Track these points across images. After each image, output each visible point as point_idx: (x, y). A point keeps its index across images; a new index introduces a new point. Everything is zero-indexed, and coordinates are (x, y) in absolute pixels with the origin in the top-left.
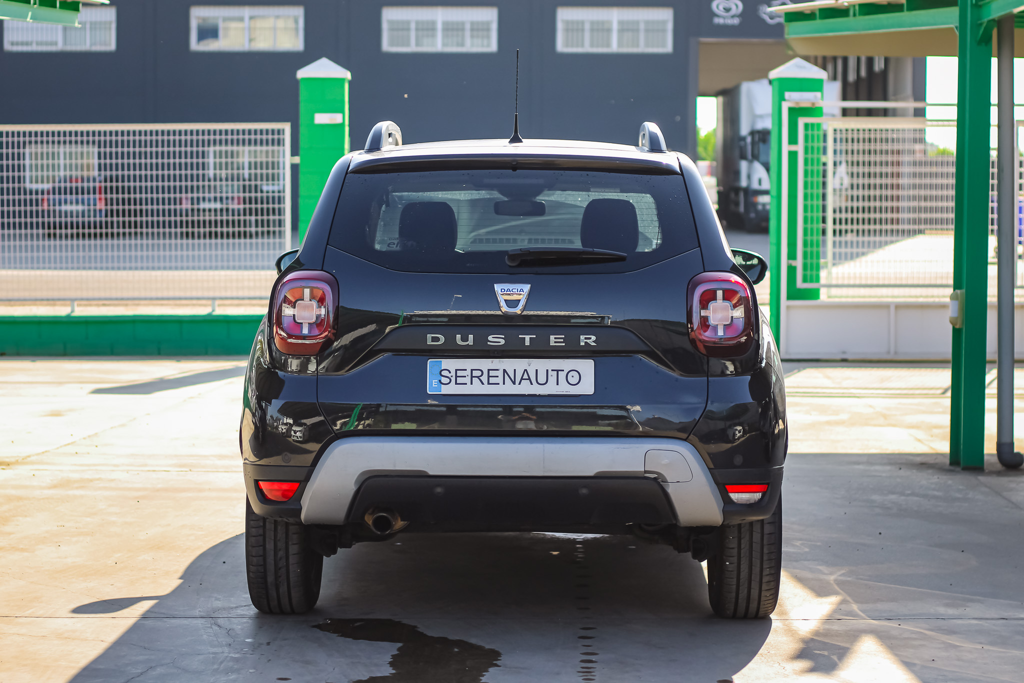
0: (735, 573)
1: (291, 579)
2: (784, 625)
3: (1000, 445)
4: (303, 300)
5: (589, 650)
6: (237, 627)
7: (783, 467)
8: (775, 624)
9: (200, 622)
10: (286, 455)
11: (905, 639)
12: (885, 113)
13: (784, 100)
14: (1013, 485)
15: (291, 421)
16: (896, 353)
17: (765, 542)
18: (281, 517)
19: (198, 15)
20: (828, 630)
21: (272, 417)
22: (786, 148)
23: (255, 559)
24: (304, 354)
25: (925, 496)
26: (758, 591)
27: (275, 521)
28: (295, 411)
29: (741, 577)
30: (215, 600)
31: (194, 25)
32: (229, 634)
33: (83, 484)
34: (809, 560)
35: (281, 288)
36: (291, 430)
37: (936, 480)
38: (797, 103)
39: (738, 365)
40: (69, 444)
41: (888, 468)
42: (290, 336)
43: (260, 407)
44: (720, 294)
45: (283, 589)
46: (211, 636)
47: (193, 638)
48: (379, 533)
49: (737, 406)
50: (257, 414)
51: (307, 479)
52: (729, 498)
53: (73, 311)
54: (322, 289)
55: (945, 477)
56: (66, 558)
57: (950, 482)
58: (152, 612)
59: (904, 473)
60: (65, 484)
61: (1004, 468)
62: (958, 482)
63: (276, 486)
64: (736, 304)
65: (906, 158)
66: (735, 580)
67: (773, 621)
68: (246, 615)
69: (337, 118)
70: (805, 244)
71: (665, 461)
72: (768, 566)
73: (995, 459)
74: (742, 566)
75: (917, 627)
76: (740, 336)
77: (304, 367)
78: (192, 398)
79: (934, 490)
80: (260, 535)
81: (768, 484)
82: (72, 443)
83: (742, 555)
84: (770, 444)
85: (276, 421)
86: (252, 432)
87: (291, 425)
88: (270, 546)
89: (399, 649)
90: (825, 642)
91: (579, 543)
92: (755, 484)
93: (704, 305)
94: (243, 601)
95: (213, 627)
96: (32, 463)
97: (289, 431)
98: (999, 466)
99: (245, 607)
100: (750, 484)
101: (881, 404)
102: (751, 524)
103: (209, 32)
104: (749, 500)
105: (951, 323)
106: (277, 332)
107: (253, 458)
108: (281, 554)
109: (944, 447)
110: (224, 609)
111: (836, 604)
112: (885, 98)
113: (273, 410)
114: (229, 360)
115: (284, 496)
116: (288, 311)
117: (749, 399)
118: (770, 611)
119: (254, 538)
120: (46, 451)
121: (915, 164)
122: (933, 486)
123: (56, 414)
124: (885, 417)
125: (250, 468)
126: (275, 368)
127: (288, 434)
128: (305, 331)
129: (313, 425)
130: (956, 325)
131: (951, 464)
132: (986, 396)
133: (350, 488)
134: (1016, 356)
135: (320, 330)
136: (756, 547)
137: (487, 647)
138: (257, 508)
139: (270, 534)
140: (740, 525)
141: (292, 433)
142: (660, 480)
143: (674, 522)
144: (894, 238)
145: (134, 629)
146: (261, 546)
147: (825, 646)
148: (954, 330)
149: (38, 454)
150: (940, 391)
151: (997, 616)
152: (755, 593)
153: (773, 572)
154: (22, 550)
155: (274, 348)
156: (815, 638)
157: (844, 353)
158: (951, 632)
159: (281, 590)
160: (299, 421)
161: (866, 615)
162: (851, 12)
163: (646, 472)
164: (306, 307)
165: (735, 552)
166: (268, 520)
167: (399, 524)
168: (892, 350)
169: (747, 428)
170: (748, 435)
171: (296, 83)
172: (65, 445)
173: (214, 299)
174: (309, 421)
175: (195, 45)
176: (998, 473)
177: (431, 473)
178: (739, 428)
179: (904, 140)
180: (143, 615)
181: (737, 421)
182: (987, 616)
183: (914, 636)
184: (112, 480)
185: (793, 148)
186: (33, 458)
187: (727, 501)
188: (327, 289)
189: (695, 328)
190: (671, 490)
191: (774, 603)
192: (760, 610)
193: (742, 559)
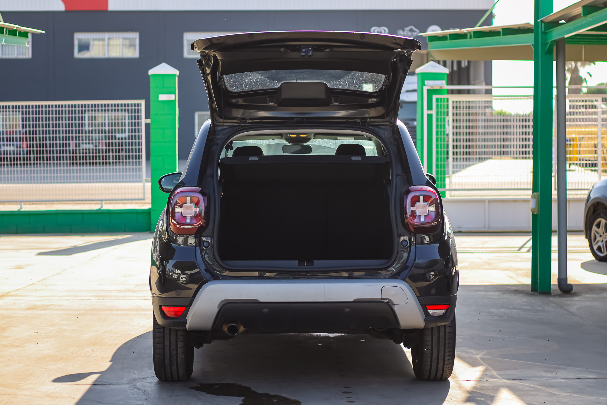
0: (430, 355)
1: (179, 362)
2: (457, 384)
3: (559, 280)
4: (186, 203)
5: (350, 399)
6: (149, 389)
7: (456, 295)
8: (452, 384)
9: (127, 386)
10: (178, 291)
11: (526, 391)
12: (468, 92)
13: (425, 85)
14: (569, 302)
15: (180, 272)
16: (489, 227)
17: (447, 337)
18: (174, 327)
19: (79, 37)
20: (482, 386)
21: (169, 270)
22: (426, 112)
23: (158, 351)
24: (186, 234)
25: (521, 309)
26: (442, 365)
27: (170, 329)
28: (182, 266)
29: (433, 357)
30: (133, 374)
31: (76, 43)
32: (145, 393)
33: (44, 308)
34: (463, 347)
35: (174, 198)
36: (180, 277)
37: (525, 300)
38: (432, 87)
39: (431, 237)
40: (30, 285)
41: (497, 293)
42: (178, 223)
43: (162, 264)
44: (422, 198)
45: (174, 367)
46: (135, 395)
47: (125, 396)
48: (231, 335)
49: (432, 261)
50: (160, 268)
51: (190, 305)
52: (428, 312)
53: (21, 208)
54: (198, 197)
55: (530, 298)
56: (43, 351)
57: (533, 301)
58: (98, 381)
59: (506, 296)
60: (34, 308)
61: (562, 293)
62: (538, 301)
63: (172, 309)
64: (430, 203)
65: (480, 117)
66: (430, 359)
67: (450, 381)
68: (152, 382)
69: (172, 97)
70: (437, 166)
71: (393, 293)
72: (448, 351)
73: (557, 288)
74: (433, 351)
75: (531, 384)
76: (432, 222)
77: (186, 241)
78: (95, 257)
79: (525, 305)
80: (162, 337)
81: (449, 305)
82: (32, 284)
83: (434, 345)
84: (450, 281)
85: (171, 272)
86: (157, 278)
87: (180, 274)
88: (167, 343)
89: (243, 401)
90: (482, 393)
91: (332, 338)
92: (442, 305)
93: (413, 204)
94: (149, 374)
95: (135, 389)
96: (12, 296)
97: (178, 277)
98: (559, 292)
99: (150, 378)
100: (440, 305)
101: (486, 257)
102: (439, 327)
103: (84, 47)
104: (438, 314)
105: (531, 211)
106: (172, 221)
107: (157, 293)
108: (173, 347)
109: (528, 281)
110: (139, 379)
111: (483, 371)
112: (468, 84)
113: (169, 266)
114: (111, 235)
115: (175, 315)
116: (178, 210)
117: (438, 257)
118: (449, 376)
119: (158, 339)
120: (19, 289)
121: (485, 121)
122: (524, 303)
123: (20, 267)
124: (489, 264)
125: (156, 299)
126: (171, 242)
127: (178, 279)
128: (188, 221)
129: (192, 274)
130: (535, 212)
131: (532, 291)
132: (552, 251)
133: (216, 310)
134: (568, 229)
135: (197, 220)
136: (441, 340)
137: (293, 398)
138: (160, 321)
139: (167, 336)
140: (432, 328)
141: (181, 278)
142: (390, 303)
143: (398, 327)
144: (471, 163)
145: (89, 391)
146: (162, 343)
147: (482, 395)
148: (533, 214)
149: (15, 291)
150: (517, 249)
151: (575, 377)
152: (440, 366)
153: (451, 354)
154: (17, 346)
155: (169, 230)
156: (474, 390)
157: (460, 228)
158: (551, 386)
159: (173, 368)
160: (184, 272)
161: (502, 377)
162: (469, 36)
163: (382, 299)
164: (188, 208)
165: (430, 343)
166: (165, 328)
167: (241, 329)
168: (487, 226)
169: (437, 273)
170: (438, 277)
171: (148, 77)
172: (29, 285)
173: (102, 200)
174: (189, 272)
175: (77, 55)
176: (559, 296)
177: (261, 301)
178: (433, 273)
179: (479, 107)
180: (93, 383)
181: (431, 269)
182: (569, 377)
183: (531, 389)
184: (60, 306)
185: (430, 112)
186: (12, 293)
187: (427, 315)
188: (201, 197)
189: (408, 216)
190: (396, 309)
191: (451, 372)
192: (443, 376)
193: (434, 347)
